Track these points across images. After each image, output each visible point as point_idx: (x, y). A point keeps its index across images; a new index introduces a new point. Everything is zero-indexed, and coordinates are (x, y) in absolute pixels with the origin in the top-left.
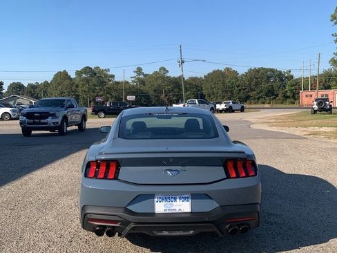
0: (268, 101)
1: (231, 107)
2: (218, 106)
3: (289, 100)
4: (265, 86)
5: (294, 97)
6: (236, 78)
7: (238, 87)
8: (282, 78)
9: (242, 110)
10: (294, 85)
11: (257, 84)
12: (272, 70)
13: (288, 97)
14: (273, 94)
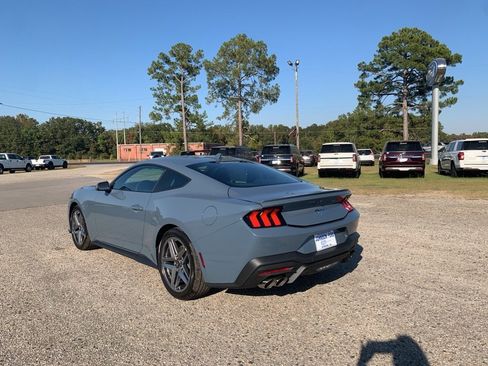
0: (78, 156)
1: (51, 163)
2: (34, 162)
3: (102, 155)
4: (73, 139)
5: (107, 151)
6: (36, 128)
7: (38, 139)
8: (93, 130)
9: (65, 166)
10: (107, 139)
11: (63, 136)
12: (80, 121)
13: (101, 151)
14: (84, 148)
